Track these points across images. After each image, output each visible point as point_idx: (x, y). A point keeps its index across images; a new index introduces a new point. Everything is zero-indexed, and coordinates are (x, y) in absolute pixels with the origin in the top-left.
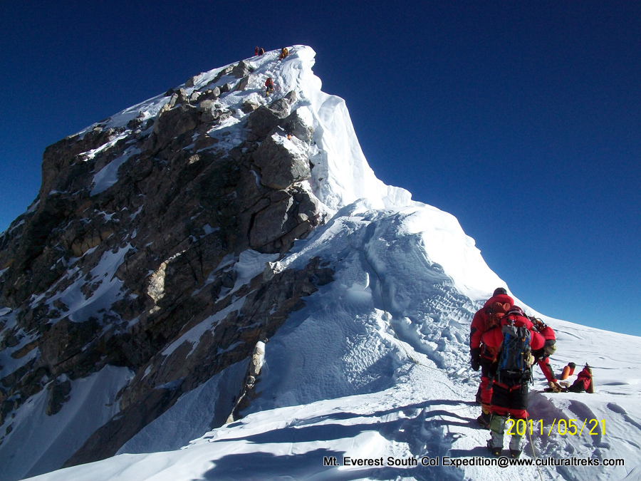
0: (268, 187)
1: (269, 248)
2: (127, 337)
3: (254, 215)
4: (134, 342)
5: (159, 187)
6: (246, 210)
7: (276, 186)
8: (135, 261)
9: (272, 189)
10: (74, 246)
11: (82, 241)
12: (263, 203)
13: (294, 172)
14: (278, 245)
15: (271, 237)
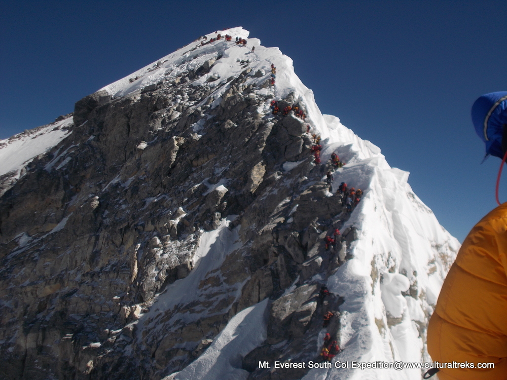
0: (291, 135)
1: (294, 160)
2: (241, 196)
3: (286, 146)
4: (244, 198)
5: (240, 135)
6: (283, 144)
7: (295, 135)
8: (238, 167)
9: (293, 136)
10: (193, 162)
11: (198, 159)
12: (290, 142)
13: (303, 130)
14: (297, 158)
15: (295, 155)
